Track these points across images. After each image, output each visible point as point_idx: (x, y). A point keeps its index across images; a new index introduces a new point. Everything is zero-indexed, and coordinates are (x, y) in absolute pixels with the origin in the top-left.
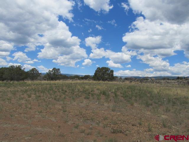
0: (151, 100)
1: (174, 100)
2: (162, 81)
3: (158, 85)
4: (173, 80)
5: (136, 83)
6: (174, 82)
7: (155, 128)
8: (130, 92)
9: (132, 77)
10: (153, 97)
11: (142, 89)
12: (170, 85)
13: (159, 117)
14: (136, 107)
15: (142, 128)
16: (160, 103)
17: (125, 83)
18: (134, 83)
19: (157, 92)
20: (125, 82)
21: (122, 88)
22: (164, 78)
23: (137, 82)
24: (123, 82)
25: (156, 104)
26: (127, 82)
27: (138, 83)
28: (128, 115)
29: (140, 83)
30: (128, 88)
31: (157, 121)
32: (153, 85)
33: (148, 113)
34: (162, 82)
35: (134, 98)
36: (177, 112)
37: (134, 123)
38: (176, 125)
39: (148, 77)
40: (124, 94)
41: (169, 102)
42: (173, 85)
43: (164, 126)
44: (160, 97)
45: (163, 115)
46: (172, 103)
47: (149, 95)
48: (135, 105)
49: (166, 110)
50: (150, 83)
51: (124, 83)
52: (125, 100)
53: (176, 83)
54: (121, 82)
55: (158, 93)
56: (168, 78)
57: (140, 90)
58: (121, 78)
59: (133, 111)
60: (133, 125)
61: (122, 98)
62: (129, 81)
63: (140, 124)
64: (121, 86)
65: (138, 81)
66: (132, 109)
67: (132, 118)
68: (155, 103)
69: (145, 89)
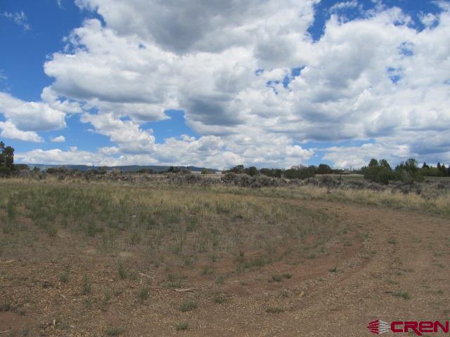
0: (103, 220)
1: (153, 217)
2: (136, 176)
3: (126, 185)
4: (160, 173)
5: (74, 182)
6: (161, 179)
7: (101, 282)
8: (53, 203)
9: (64, 166)
10: (108, 213)
11: (85, 194)
12: (152, 185)
13: (113, 256)
14: (64, 238)
15: (68, 288)
16: (121, 226)
17: (45, 183)
18: (68, 182)
19: (121, 201)
20: (45, 178)
21: (32, 194)
22: (143, 170)
23: (76, 180)
24: (41, 178)
25: (113, 227)
26: (52, 180)
27: (79, 182)
28: (35, 263)
29: (84, 182)
30: (49, 194)
31: (107, 267)
32: (114, 184)
33: (88, 251)
34: (135, 178)
35: (60, 218)
36: (153, 243)
37: (48, 281)
38: (148, 269)
39: (106, 168)
40: (34, 210)
41: (142, 221)
42: (158, 184)
43: (123, 276)
44: (124, 211)
45: (125, 250)
46: (147, 223)
47: (99, 209)
48: (62, 234)
49: (133, 239)
50: (109, 181)
51: (42, 181)
52: (36, 224)
53: (165, 181)
54: (36, 179)
55: (121, 203)
56: (150, 170)
57: (80, 198)
58: (36, 169)
59: (53, 249)
60: (45, 286)
61: (30, 220)
62: (58, 177)
63: (64, 280)
64: (32, 188)
65: (80, 175)
66: (51, 245)
67: (45, 269)
68: (110, 226)
69: (93, 194)
